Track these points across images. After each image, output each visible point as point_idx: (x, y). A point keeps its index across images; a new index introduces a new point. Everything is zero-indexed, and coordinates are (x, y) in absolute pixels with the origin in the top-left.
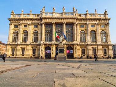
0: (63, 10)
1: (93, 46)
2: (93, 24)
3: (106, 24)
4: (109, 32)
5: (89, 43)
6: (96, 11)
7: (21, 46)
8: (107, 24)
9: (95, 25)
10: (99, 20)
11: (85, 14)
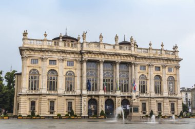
0: (116, 40)
1: (158, 100)
2: (159, 66)
3: (176, 67)
4: (179, 79)
5: (153, 94)
6: (162, 46)
8: (178, 67)
9: (161, 68)
10: (167, 60)
11: (148, 49)
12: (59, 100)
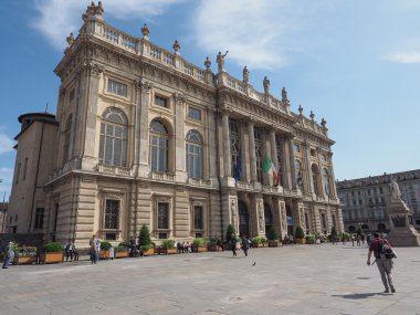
7: (153, 193)
12: (178, 199)
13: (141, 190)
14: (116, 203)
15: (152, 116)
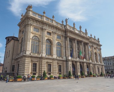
7: (46, 61)
12: (54, 63)
13: (43, 60)
14: (36, 64)
15: (46, 38)
